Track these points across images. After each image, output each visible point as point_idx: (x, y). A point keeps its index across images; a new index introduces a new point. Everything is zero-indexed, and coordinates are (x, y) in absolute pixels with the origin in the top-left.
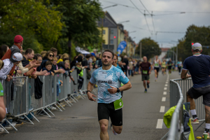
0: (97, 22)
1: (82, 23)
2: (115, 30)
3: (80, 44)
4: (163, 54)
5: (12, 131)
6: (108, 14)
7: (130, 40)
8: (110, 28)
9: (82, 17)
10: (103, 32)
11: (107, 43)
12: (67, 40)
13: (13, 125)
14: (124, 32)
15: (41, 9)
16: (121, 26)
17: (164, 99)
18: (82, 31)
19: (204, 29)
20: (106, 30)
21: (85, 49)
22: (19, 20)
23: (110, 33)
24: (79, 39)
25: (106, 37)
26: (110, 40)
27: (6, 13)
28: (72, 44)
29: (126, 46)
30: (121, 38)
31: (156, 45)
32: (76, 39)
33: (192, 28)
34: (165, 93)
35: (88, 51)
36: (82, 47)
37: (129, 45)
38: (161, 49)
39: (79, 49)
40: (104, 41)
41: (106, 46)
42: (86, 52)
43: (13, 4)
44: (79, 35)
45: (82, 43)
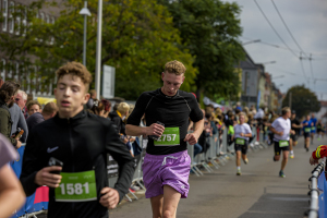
1: (214, 67)
3: (211, 94)
4: (323, 111)
7: (274, 89)
9: (215, 59)
12: (195, 88)
15: (171, 51)
18: (216, 79)
22: (144, 63)
24: (211, 89)
26: (246, 88)
27: (128, 55)
28: (201, 95)
31: (313, 97)
32: (207, 89)
35: (220, 103)
37: (274, 98)
38: (319, 102)
44: (212, 84)
45: (214, 93)
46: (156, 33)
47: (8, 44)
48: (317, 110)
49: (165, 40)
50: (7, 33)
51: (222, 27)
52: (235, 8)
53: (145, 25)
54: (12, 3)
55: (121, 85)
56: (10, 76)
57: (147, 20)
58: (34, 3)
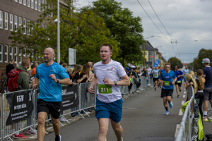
0: (141, 47)
1: (131, 48)
2: (152, 52)
3: (130, 61)
4: (184, 67)
5: (86, 117)
6: (148, 42)
7: (162, 58)
8: (149, 51)
10: (145, 54)
11: (147, 61)
12: (122, 59)
13: (87, 113)
14: (158, 53)
15: (105, 40)
16: (157, 50)
17: (184, 96)
19: (210, 51)
20: (147, 52)
21: (134, 64)
22: (92, 47)
23: (149, 54)
25: (147, 57)
26: (149, 59)
27: (83, 43)
28: (125, 61)
29: (159, 62)
30: (157, 57)
31: (179, 62)
32: (127, 59)
33: (202, 50)
34: (185, 92)
36: (131, 63)
37: (162, 62)
38: (182, 64)
39: (129, 65)
40: (146, 60)
41: (147, 63)
42: (134, 67)
43: (88, 37)
45: (131, 60)
46: (98, 31)
47: (26, 41)
48: (181, 67)
49: (101, 34)
50: (26, 35)
51: (133, 29)
52: (139, 19)
53: (91, 27)
54: (28, 21)
55: (81, 58)
56: (28, 56)
57: (93, 25)
58: (38, 20)
